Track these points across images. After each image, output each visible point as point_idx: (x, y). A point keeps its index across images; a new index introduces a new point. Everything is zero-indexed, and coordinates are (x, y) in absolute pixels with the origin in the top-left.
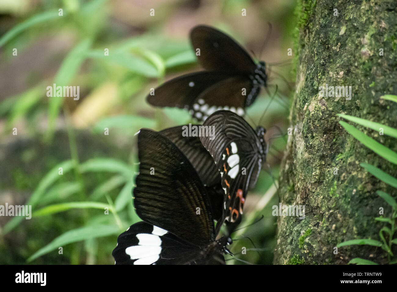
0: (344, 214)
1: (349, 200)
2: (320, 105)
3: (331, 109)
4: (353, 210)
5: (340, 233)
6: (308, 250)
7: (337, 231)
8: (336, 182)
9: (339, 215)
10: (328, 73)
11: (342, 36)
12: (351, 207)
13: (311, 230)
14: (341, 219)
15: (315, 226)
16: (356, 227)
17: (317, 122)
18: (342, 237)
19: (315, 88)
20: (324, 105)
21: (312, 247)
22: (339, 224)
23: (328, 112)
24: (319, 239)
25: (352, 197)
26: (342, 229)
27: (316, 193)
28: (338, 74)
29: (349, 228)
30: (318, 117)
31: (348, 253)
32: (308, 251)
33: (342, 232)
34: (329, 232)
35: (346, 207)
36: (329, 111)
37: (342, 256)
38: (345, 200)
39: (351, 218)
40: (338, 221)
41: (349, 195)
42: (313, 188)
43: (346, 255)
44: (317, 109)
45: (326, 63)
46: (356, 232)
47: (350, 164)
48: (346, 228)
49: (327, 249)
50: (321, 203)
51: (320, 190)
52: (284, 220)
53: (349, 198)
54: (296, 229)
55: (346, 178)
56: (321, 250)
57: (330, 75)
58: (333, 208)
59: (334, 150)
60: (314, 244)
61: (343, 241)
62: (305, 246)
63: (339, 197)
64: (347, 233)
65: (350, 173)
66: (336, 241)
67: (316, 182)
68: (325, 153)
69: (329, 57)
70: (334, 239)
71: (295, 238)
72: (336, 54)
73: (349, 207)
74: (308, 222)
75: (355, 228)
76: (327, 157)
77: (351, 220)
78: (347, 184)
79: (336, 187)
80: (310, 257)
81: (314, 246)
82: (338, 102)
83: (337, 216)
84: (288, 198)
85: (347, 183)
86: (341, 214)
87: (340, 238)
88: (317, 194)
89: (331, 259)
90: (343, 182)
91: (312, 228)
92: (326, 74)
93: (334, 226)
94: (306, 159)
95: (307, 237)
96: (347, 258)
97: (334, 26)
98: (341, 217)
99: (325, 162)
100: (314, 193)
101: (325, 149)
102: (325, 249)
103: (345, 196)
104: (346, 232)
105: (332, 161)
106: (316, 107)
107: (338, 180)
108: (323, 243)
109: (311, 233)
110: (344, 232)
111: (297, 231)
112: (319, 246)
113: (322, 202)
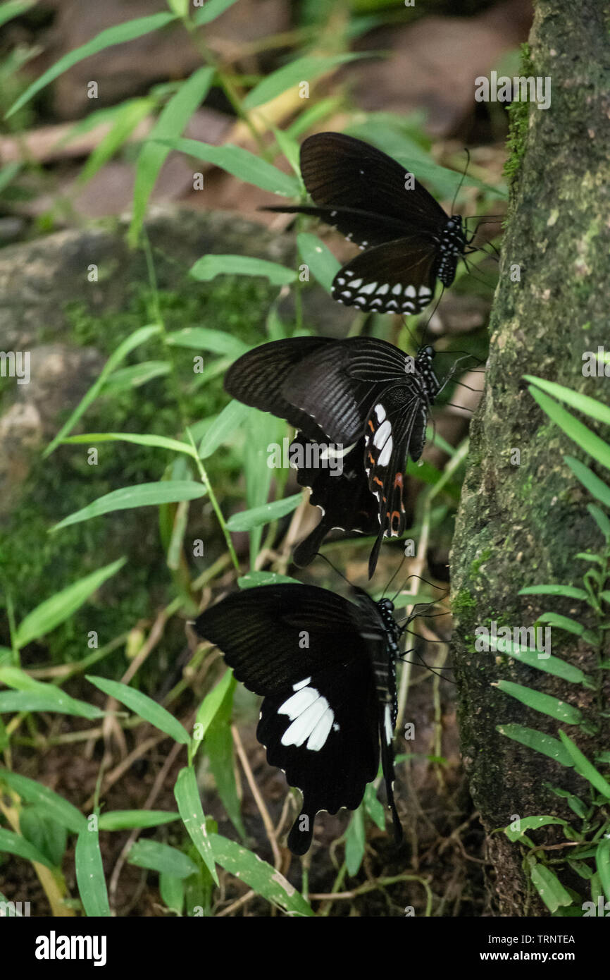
0: (537, 538)
1: (546, 513)
2: (514, 339)
3: (531, 349)
4: (549, 534)
5: (529, 568)
6: (483, 586)
7: (525, 563)
8: (531, 477)
9: (529, 537)
10: (529, 286)
11: (552, 228)
12: (547, 527)
13: (491, 552)
14: (532, 544)
15: (497, 544)
16: (552, 562)
17: (508, 368)
18: (531, 574)
19: (510, 307)
20: (521, 340)
21: (488, 582)
22: (528, 552)
23: (526, 354)
24: (499, 571)
25: (551, 510)
26: (533, 561)
27: (505, 486)
28: (542, 292)
29: (541, 561)
30: (510, 359)
31: (540, 602)
32: (482, 588)
33: (532, 566)
34: (514, 564)
35: (540, 525)
36: (528, 352)
37: (532, 606)
38: (539, 513)
39: (545, 545)
40: (528, 546)
41: (545, 505)
42: (502, 477)
43: (536, 605)
44: (511, 347)
45: (527, 267)
46: (551, 571)
47: (552, 451)
48: (539, 560)
49: (510, 589)
50: (511, 504)
51: (512, 481)
52: (462, 517)
53: (545, 511)
54: (471, 543)
55: (545, 474)
56: (501, 589)
57: (532, 290)
58: (524, 521)
59: (535, 417)
60: (491, 578)
61: (531, 582)
62: (479, 579)
63: (533, 505)
64: (539, 570)
65: (551, 467)
66: (522, 579)
67: (505, 468)
68: (520, 421)
69: (533, 257)
70: (519, 575)
71: (470, 558)
72: (542, 257)
73: (544, 526)
74: (490, 534)
75: (549, 565)
76: (524, 428)
77: (546, 549)
78: (546, 486)
79: (530, 486)
80: (484, 598)
81: (492, 581)
82: (542, 340)
83: (526, 539)
84: (471, 478)
85: (545, 483)
86: (532, 535)
87: (528, 576)
88: (506, 488)
89: (515, 607)
90: (540, 479)
91: (493, 549)
92: (526, 288)
93: (520, 554)
94: (495, 425)
95: (483, 563)
96: (537, 609)
97: (541, 206)
98: (532, 540)
99: (521, 436)
100: (503, 484)
101: (521, 415)
102: (506, 588)
103: (540, 506)
104: (538, 568)
105: (531, 437)
106: (508, 342)
107: (535, 474)
108: (504, 579)
109: (489, 558)
110: (535, 566)
111: (473, 546)
112: (500, 584)
113: (513, 504)
